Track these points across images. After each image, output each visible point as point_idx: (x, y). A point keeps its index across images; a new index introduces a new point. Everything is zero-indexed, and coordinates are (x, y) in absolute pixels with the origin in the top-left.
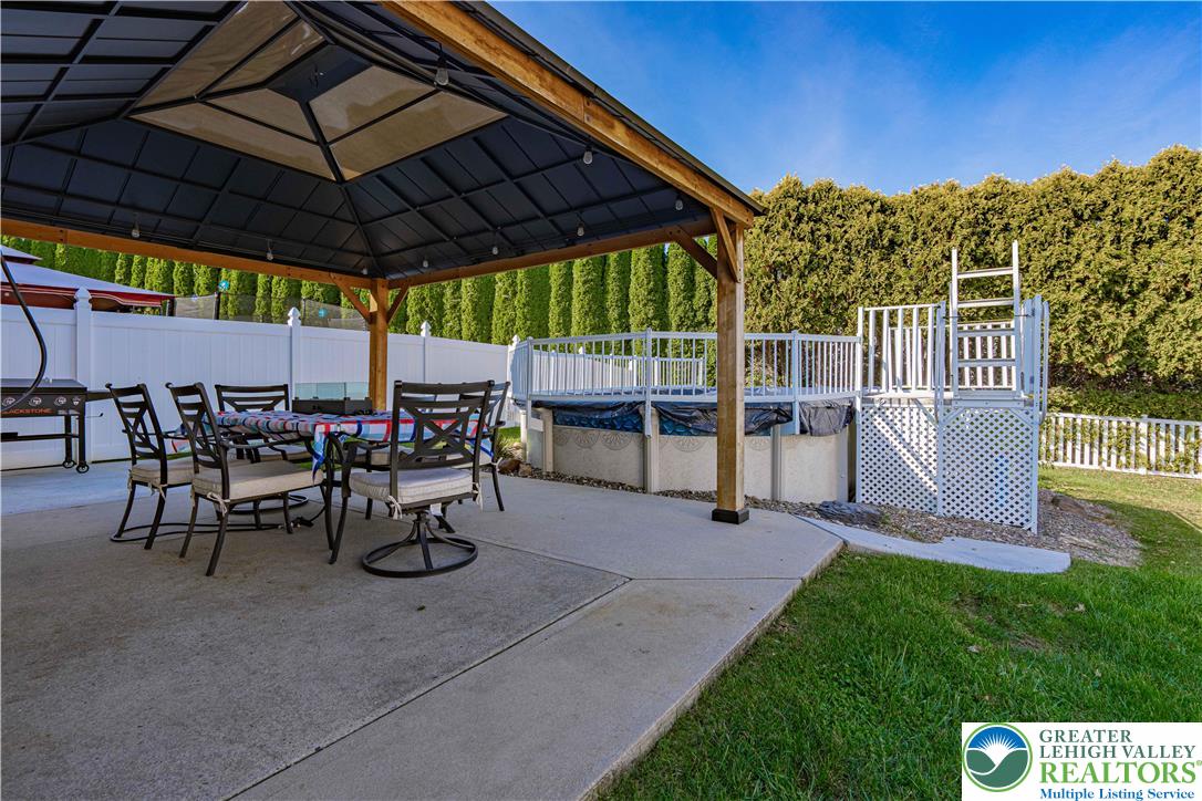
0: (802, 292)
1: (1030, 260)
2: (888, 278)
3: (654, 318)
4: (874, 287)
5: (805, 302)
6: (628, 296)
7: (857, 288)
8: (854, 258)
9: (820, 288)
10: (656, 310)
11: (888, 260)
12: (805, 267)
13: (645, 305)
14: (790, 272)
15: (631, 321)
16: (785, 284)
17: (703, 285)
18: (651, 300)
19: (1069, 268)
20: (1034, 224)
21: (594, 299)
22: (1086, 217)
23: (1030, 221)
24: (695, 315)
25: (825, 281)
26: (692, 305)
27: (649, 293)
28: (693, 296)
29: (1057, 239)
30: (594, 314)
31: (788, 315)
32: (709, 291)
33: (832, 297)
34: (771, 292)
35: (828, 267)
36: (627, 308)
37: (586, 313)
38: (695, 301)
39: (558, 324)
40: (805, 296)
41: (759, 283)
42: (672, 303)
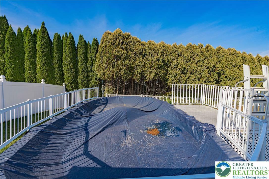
0: (124, 65)
1: (171, 63)
2: (144, 64)
3: (73, 68)
4: (141, 66)
5: (125, 68)
6: (62, 59)
7: (137, 65)
8: (136, 57)
9: (129, 64)
10: (74, 66)
11: (144, 59)
12: (125, 58)
13: (69, 63)
14: (120, 59)
15: (64, 68)
16: (119, 62)
17: (90, 59)
18: (72, 62)
19: (177, 66)
20: (171, 55)
21: (47, 59)
22: (179, 55)
23: (171, 54)
24: (88, 69)
25: (130, 62)
26: (86, 65)
27: (71, 59)
28: (87, 62)
29: (176, 59)
30: (47, 65)
31: (120, 72)
32: (92, 61)
33: (131, 67)
34: (115, 64)
35: (130, 59)
36: (62, 64)
37: (44, 64)
38: (88, 64)
39: (30, 67)
40: (124, 66)
41: (111, 61)
42: (79, 64)
